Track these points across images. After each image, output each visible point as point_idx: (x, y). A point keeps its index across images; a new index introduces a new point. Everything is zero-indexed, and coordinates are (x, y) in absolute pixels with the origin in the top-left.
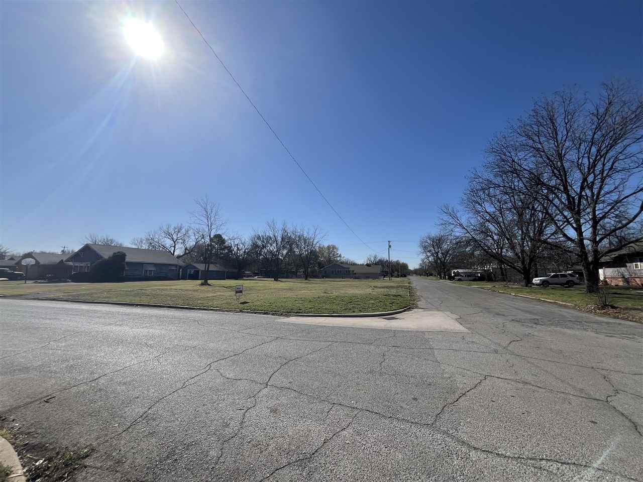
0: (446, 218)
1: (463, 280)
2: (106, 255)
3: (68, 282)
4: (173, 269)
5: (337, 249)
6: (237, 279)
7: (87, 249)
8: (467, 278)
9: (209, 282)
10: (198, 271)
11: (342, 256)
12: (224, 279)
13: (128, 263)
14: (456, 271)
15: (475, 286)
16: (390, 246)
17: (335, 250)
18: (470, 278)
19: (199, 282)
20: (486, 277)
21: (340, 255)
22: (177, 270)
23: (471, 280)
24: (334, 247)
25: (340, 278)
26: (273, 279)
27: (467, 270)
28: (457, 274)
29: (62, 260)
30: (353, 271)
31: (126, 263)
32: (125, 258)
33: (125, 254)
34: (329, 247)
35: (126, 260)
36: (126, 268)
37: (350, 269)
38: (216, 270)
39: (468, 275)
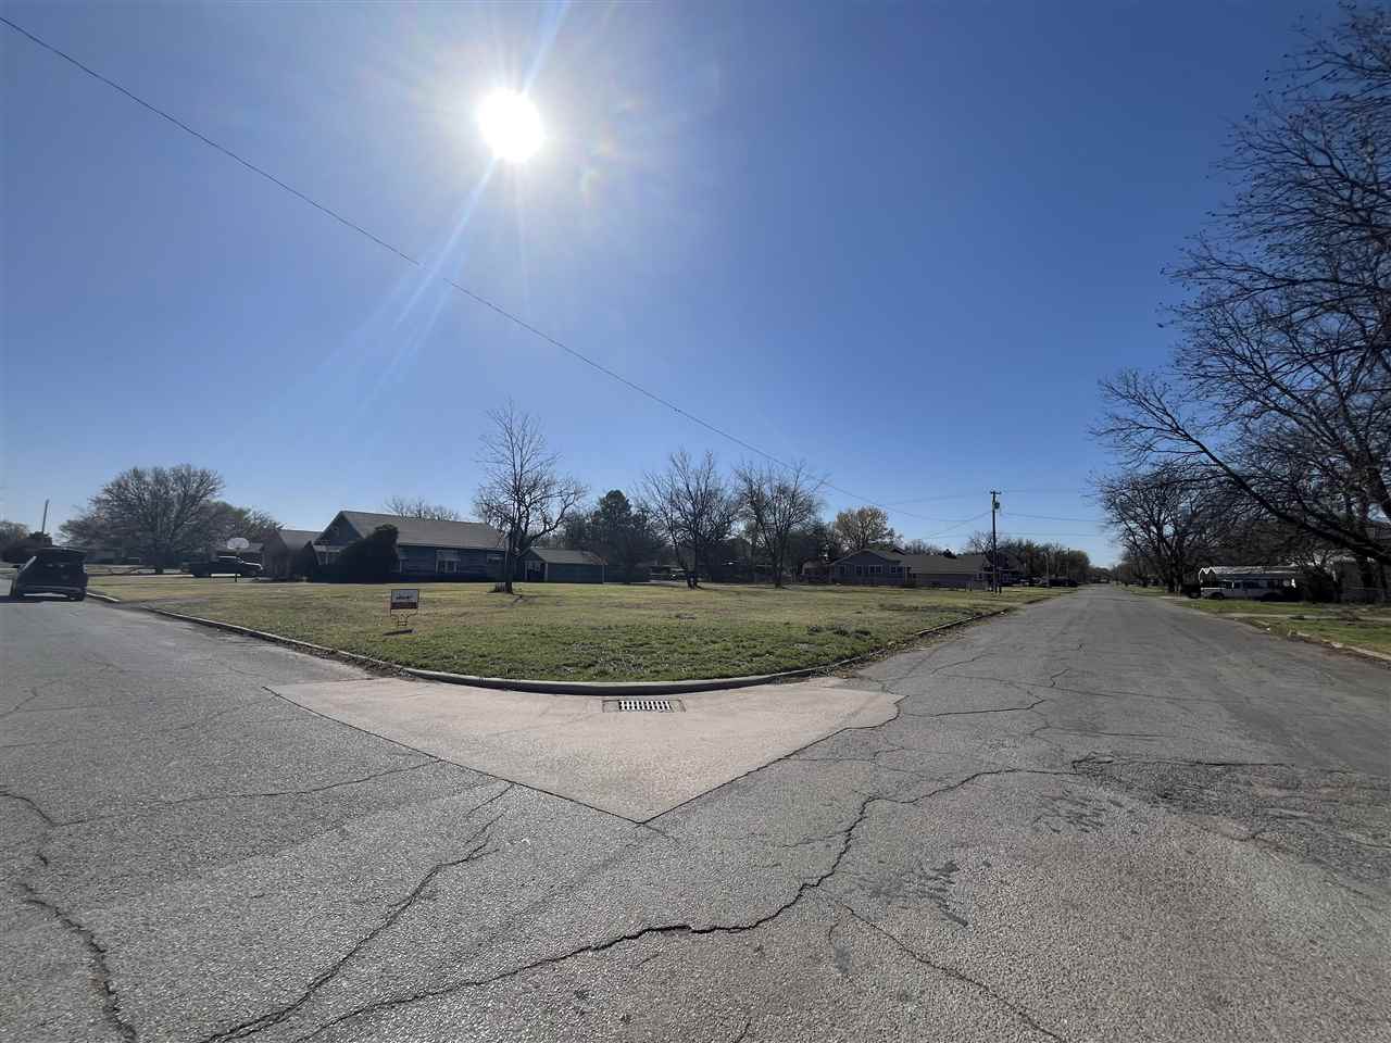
0: (1127, 411)
1: (1227, 598)
2: (366, 531)
3: (302, 581)
4: (497, 561)
5: (884, 518)
6: (629, 584)
7: (341, 521)
8: (1239, 592)
9: (516, 586)
10: (543, 565)
11: (897, 535)
12: (601, 583)
13: (406, 548)
14: (1206, 571)
15: (1283, 613)
16: (996, 505)
17: (879, 521)
18: (1250, 592)
19: (491, 586)
21: (892, 530)
22: (503, 562)
23: (1256, 599)
24: (875, 514)
25: (864, 584)
27: (1244, 570)
28: (1213, 581)
29: (310, 543)
30: (909, 568)
31: (400, 546)
32: (396, 537)
33: (395, 529)
34: (861, 513)
35: (398, 541)
36: (402, 557)
37: (901, 565)
38: (581, 562)
39: (1248, 584)
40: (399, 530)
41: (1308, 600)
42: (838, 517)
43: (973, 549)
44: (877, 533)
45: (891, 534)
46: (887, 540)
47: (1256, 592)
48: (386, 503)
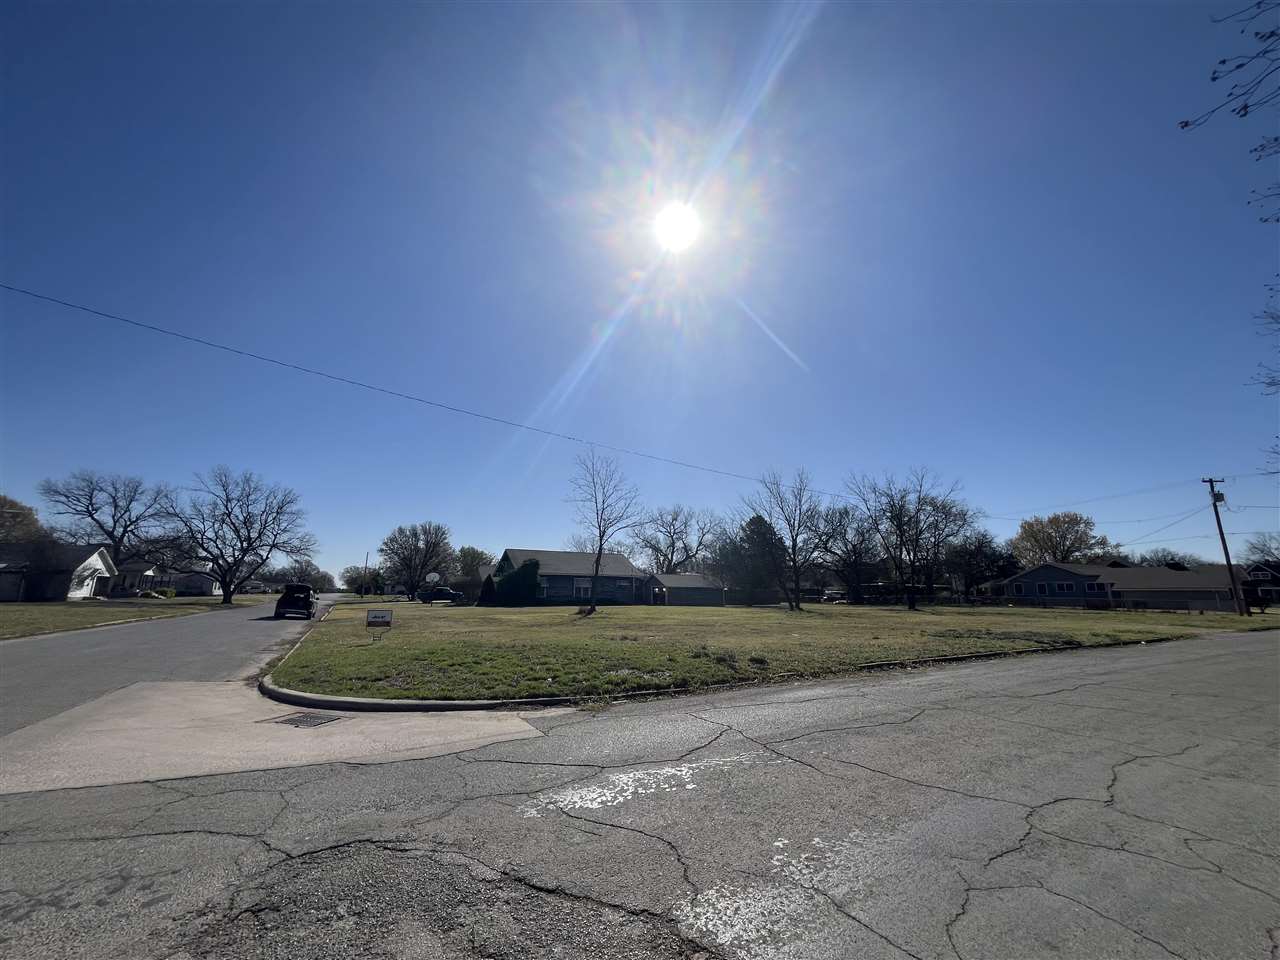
2: (517, 564)
5: (1088, 524)
7: (507, 556)
13: (551, 578)
16: (1218, 497)
17: (1081, 528)
21: (1103, 538)
29: (490, 575)
30: (1112, 585)
31: (542, 576)
32: (538, 568)
35: (540, 572)
36: (544, 585)
37: (1099, 581)
40: (540, 563)
42: (1022, 527)
43: (1256, 557)
44: (1082, 541)
45: (1102, 543)
46: (1098, 551)
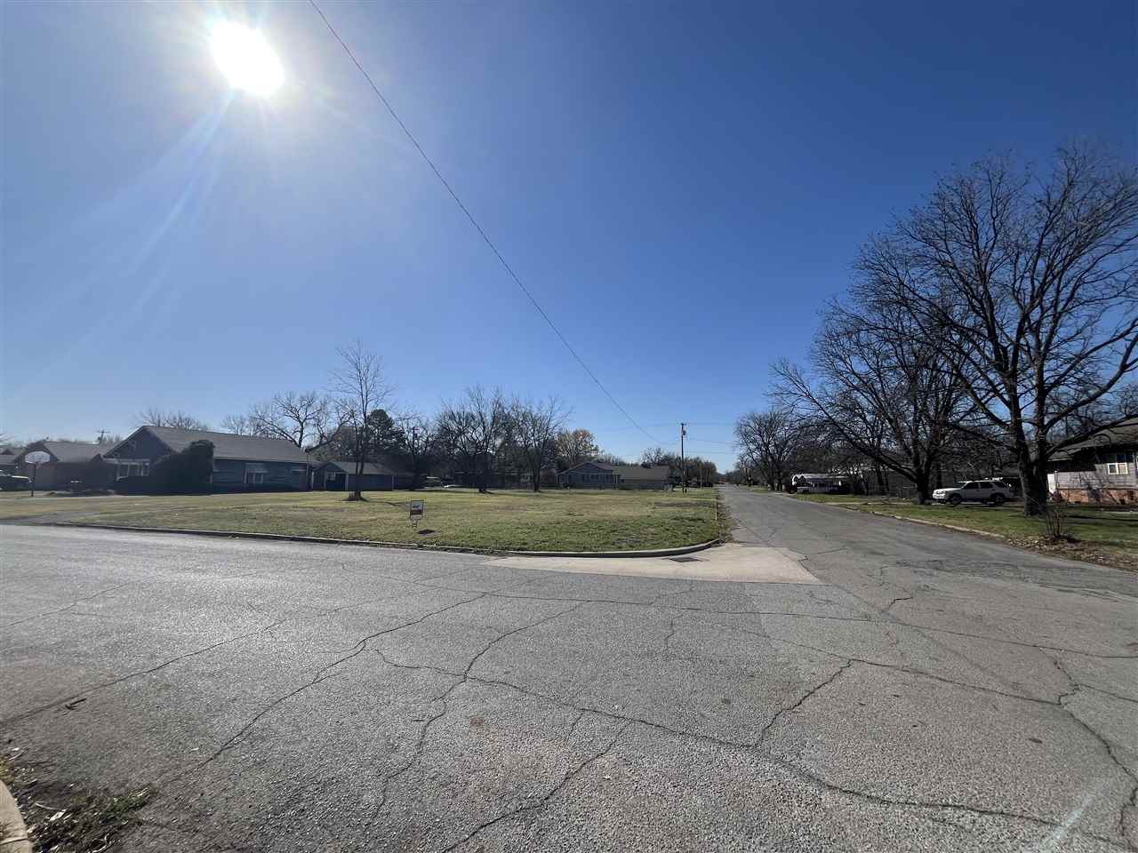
0: (783, 382)
1: (812, 493)
2: (179, 445)
3: (110, 493)
4: (299, 472)
6: (413, 490)
7: (143, 435)
8: (818, 489)
9: (364, 494)
10: (344, 476)
11: (600, 450)
12: (391, 490)
13: (220, 461)
14: (799, 476)
15: (833, 502)
16: (684, 433)
18: (823, 489)
19: (346, 494)
20: (852, 488)
22: (305, 473)
23: (826, 493)
24: (585, 434)
25: (595, 488)
26: (477, 490)
27: (818, 476)
28: (802, 482)
29: (99, 455)
30: (619, 476)
31: (215, 460)
32: (212, 452)
33: (211, 444)
34: (576, 433)
36: (217, 470)
37: (613, 473)
38: (376, 473)
39: (821, 484)
40: (216, 445)
41: (853, 493)
44: (588, 448)
45: (596, 449)
46: (596, 454)
47: (827, 489)
48: (142, 415)
